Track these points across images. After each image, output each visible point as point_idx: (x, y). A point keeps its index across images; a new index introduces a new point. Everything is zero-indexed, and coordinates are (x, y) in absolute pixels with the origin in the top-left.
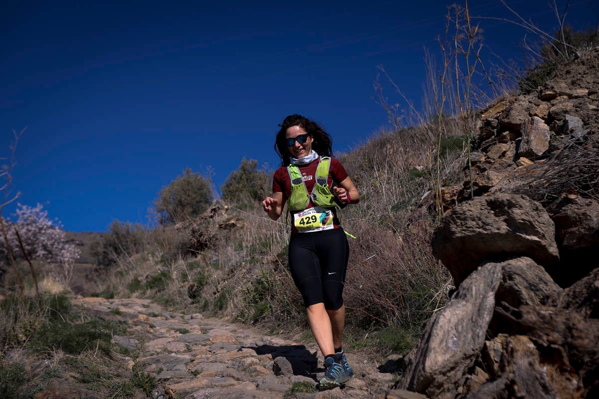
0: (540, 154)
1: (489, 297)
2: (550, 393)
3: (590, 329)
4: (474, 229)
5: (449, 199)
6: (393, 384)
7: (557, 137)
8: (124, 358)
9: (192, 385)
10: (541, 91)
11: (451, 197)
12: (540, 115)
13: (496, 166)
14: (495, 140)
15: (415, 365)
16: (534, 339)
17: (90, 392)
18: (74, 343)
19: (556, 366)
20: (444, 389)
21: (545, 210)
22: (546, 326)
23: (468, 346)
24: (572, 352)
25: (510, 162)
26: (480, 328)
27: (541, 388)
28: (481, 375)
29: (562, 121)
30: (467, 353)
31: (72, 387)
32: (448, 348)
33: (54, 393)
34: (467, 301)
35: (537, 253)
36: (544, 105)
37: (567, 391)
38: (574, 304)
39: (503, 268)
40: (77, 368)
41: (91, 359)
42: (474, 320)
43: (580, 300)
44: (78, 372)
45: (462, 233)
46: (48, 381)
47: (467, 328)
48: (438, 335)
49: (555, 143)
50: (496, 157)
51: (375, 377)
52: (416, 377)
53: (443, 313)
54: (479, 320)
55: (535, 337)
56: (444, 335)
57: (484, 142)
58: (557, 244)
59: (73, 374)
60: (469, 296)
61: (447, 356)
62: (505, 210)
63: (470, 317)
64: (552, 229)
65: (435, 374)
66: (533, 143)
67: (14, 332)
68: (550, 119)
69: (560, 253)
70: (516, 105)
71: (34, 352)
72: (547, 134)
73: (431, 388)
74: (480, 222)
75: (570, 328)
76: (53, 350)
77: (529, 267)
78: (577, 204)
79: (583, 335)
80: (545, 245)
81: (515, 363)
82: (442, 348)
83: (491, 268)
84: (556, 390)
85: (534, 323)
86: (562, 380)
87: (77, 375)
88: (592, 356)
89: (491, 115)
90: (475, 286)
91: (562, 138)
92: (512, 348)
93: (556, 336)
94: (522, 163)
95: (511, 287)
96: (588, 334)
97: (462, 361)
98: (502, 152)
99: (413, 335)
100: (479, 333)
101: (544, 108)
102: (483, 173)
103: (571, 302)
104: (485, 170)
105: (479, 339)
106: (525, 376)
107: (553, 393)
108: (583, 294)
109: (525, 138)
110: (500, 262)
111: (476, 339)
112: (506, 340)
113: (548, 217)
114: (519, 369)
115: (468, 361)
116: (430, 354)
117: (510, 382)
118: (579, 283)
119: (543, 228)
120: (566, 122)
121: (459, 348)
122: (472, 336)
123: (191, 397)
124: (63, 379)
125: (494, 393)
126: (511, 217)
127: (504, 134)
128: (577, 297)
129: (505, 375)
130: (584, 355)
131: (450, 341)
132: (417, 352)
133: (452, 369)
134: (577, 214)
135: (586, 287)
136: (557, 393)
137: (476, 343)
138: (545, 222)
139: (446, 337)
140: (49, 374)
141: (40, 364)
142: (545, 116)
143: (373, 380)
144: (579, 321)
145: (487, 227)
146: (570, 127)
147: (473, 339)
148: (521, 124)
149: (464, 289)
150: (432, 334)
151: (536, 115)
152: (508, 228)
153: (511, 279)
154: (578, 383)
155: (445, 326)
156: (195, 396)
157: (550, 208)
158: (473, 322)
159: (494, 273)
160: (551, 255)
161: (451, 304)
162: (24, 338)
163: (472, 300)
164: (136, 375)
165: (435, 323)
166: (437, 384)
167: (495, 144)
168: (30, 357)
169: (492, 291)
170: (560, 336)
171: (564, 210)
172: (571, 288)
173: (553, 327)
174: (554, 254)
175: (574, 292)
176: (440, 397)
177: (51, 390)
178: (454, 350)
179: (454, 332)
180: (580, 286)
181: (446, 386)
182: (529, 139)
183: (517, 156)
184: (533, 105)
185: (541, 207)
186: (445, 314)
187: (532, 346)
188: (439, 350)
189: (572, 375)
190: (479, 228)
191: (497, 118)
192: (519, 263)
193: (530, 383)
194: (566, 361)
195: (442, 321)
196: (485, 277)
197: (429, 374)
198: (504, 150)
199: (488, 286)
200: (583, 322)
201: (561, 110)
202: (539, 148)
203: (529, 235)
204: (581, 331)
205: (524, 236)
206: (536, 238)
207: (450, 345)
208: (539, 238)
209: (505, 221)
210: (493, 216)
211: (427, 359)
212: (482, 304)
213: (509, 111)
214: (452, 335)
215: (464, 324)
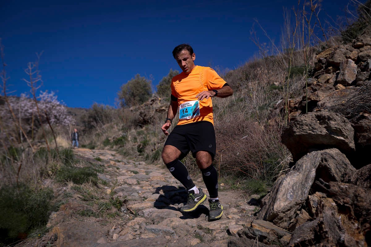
0: (350, 82)
1: (312, 171)
2: (342, 231)
3: (368, 197)
4: (307, 131)
5: (293, 106)
6: (254, 212)
7: (361, 73)
8: (104, 187)
9: (142, 206)
10: (354, 42)
11: (294, 105)
12: (352, 58)
13: (323, 89)
14: (324, 72)
15: (268, 206)
16: (336, 200)
17: (89, 206)
18: (78, 178)
19: (347, 215)
20: (283, 220)
21: (349, 122)
22: (343, 194)
23: (298, 198)
24: (356, 209)
25: (332, 86)
26: (306, 188)
27: (337, 227)
28: (305, 215)
29: (366, 62)
30: (297, 202)
31: (79, 203)
32: (287, 199)
33: (70, 206)
34: (300, 173)
35: (342, 147)
36: (355, 51)
37: (351, 229)
38: (360, 179)
39: (322, 154)
40: (81, 192)
41: (88, 188)
42: (303, 184)
43: (364, 178)
44: (82, 195)
45: (300, 133)
46: (66, 199)
47: (299, 188)
48: (282, 191)
49: (360, 77)
50: (323, 82)
51: (244, 208)
52: (268, 213)
53: (286, 179)
54: (306, 184)
55: (336, 199)
56: (285, 191)
57: (316, 72)
58: (354, 142)
59: (79, 196)
60: (301, 170)
61: (287, 203)
62: (326, 121)
63: (301, 182)
64: (353, 133)
65: (279, 212)
66: (346, 75)
67: (46, 170)
68: (358, 61)
69: (356, 147)
70: (338, 51)
71: (57, 182)
72: (355, 70)
73: (276, 219)
74: (310, 127)
75: (356, 196)
76: (68, 182)
77: (338, 154)
78: (368, 119)
79: (364, 200)
80: (347, 143)
81: (324, 213)
82: (284, 198)
83: (315, 155)
84: (345, 229)
85: (337, 192)
86: (349, 223)
87: (81, 197)
88: (367, 211)
89: (323, 56)
90: (305, 164)
91: (364, 74)
92: (323, 204)
93: (348, 200)
94: (339, 87)
95: (326, 166)
96: (366, 199)
97: (295, 206)
98: (327, 79)
99: (267, 184)
100: (305, 191)
101: (355, 53)
102: (315, 92)
103: (359, 178)
104: (315, 90)
105: (305, 195)
106: (329, 220)
107: (343, 231)
108: (366, 174)
109: (342, 72)
110: (320, 150)
111: (303, 195)
112: (320, 199)
113: (351, 127)
114: (326, 216)
115: (298, 206)
116: (277, 201)
117: (320, 222)
118: (365, 167)
119: (347, 133)
120: (368, 63)
121: (293, 199)
122: (301, 193)
123: (142, 212)
124: (73, 198)
125: (311, 227)
126: (329, 126)
127: (329, 68)
128: (363, 176)
129: (318, 218)
130: (362, 211)
131: (289, 195)
132: (269, 199)
133: (289, 210)
134: (368, 125)
135: (368, 170)
136: (346, 231)
137: (303, 197)
138: (348, 129)
139: (286, 192)
140: (66, 195)
141: (62, 189)
142: (355, 58)
143: (243, 209)
144: (362, 192)
145: (314, 130)
146: (370, 68)
147: (302, 194)
148: (340, 63)
149: (299, 165)
150: (279, 190)
151: (350, 58)
152: (327, 132)
153: (326, 161)
154: (358, 226)
155: (286, 186)
156: (144, 212)
157: (352, 120)
158: (302, 185)
159: (316, 158)
160: (350, 148)
161: (291, 173)
162: (51, 174)
163: (303, 172)
164: (112, 198)
165: (281, 184)
166: (280, 218)
167: (323, 74)
168: (56, 184)
169: (315, 168)
170: (350, 200)
171: (361, 123)
172: (360, 170)
173: (347, 195)
174: (352, 147)
175: (362, 173)
176: (281, 224)
177: (69, 204)
178: (291, 200)
179: (291, 189)
180: (365, 169)
181: (284, 219)
182: (344, 73)
183: (336, 83)
184: (349, 51)
185: (347, 120)
186: (287, 179)
187: (334, 204)
188: (282, 200)
189: (355, 221)
190: (310, 130)
191: (326, 58)
192: (332, 152)
193: (331, 224)
194: (353, 213)
195: (285, 183)
196: (311, 159)
197: (275, 212)
198: (328, 78)
199: (313, 165)
200: (364, 193)
201: (366, 55)
202: (350, 79)
203: (338, 136)
204: (362, 198)
205: (335, 137)
206: (342, 138)
207: (288, 197)
208: (344, 138)
209: (325, 127)
210: (318, 124)
211: (275, 204)
212: (308, 175)
213: (333, 55)
214: (290, 191)
215: (297, 186)
